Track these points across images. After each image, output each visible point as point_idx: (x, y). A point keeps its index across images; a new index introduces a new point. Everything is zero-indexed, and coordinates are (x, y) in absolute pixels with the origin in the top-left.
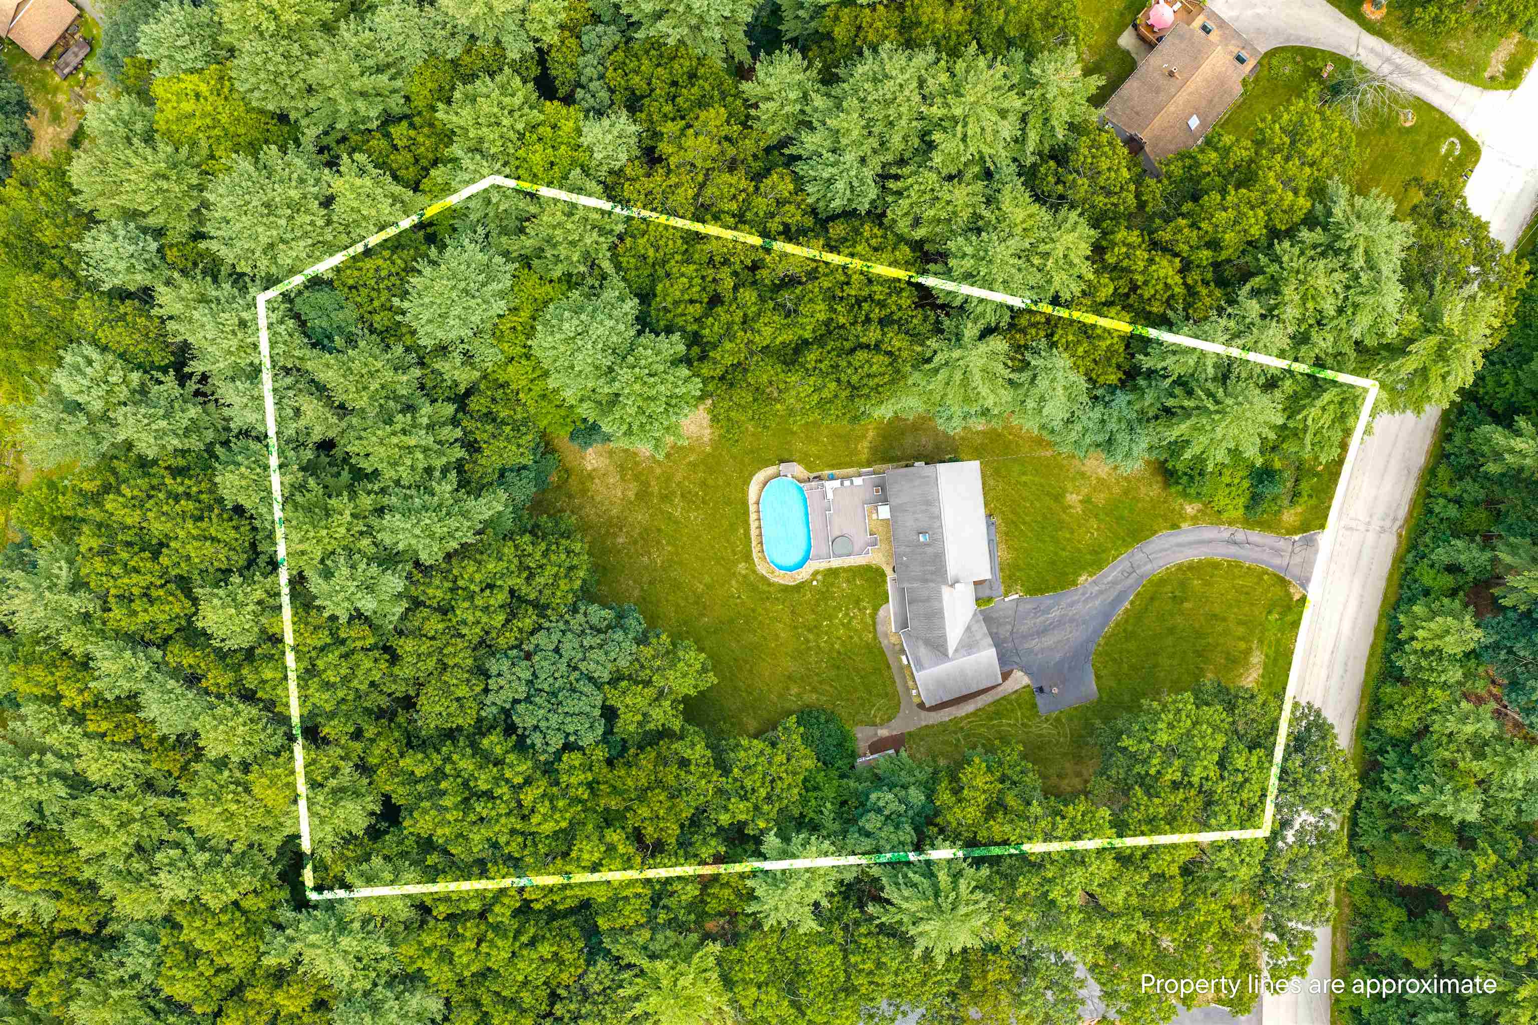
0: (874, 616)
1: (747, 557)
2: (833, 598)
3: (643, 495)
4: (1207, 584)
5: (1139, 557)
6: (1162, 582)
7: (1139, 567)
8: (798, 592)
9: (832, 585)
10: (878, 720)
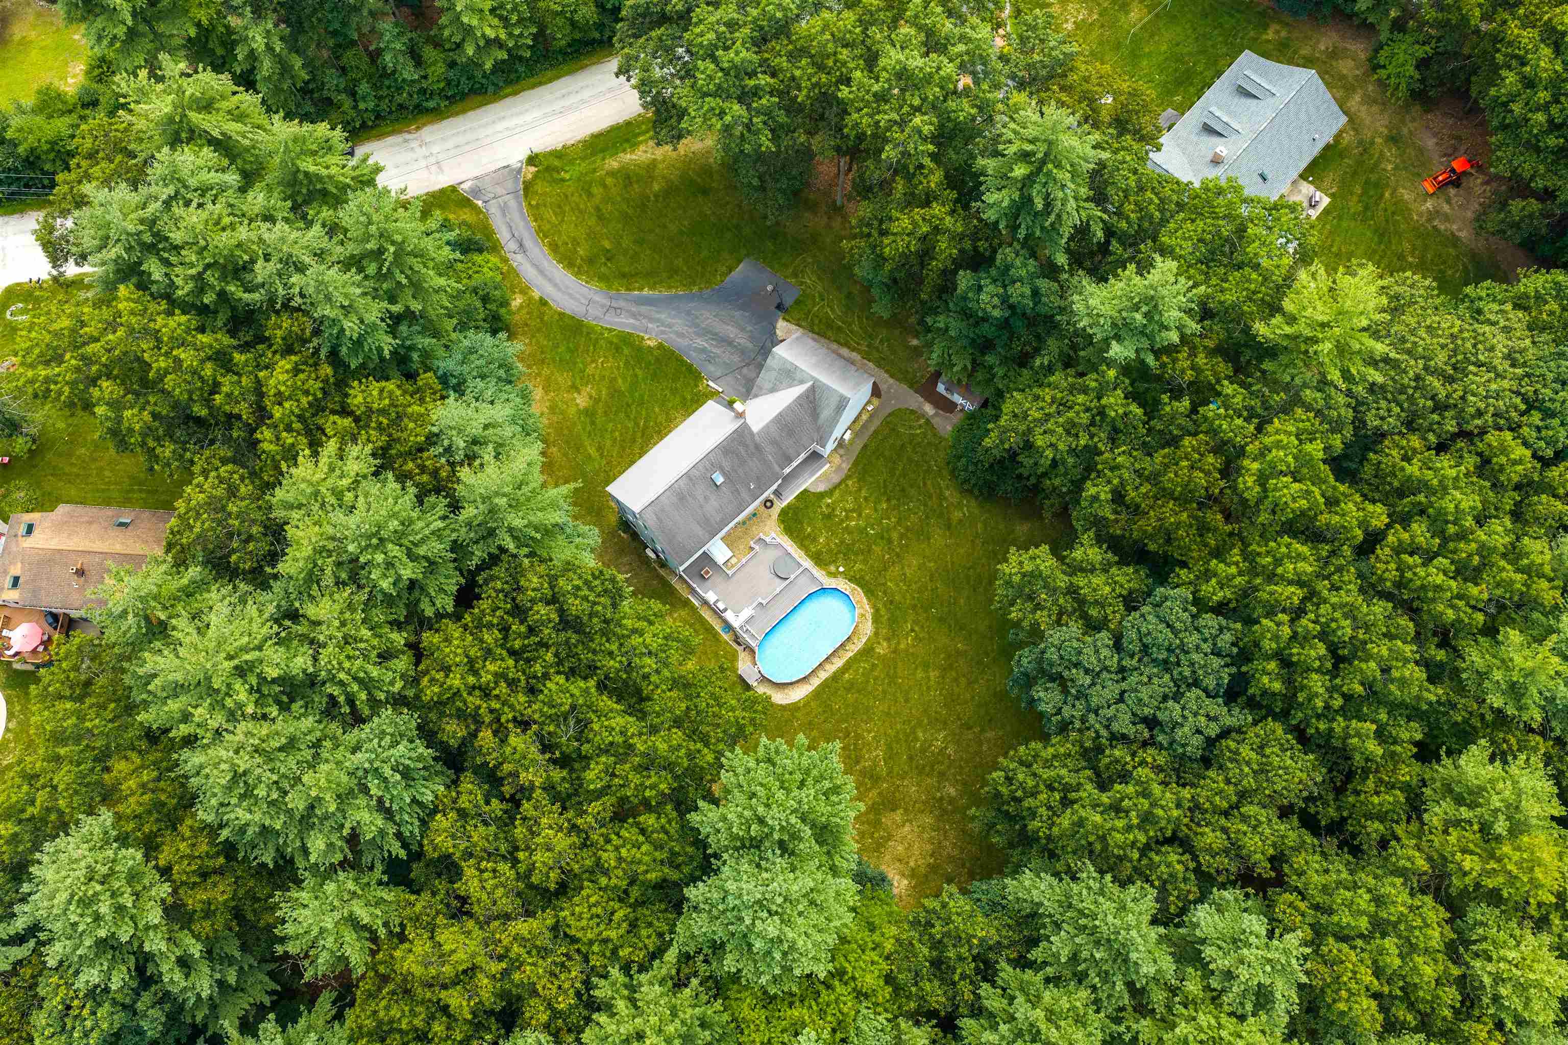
0: (830, 493)
1: (867, 651)
2: (842, 542)
3: (889, 803)
4: (576, 242)
5: (594, 312)
6: (602, 278)
7: (603, 306)
8: (862, 578)
9: (830, 551)
10: (922, 421)
